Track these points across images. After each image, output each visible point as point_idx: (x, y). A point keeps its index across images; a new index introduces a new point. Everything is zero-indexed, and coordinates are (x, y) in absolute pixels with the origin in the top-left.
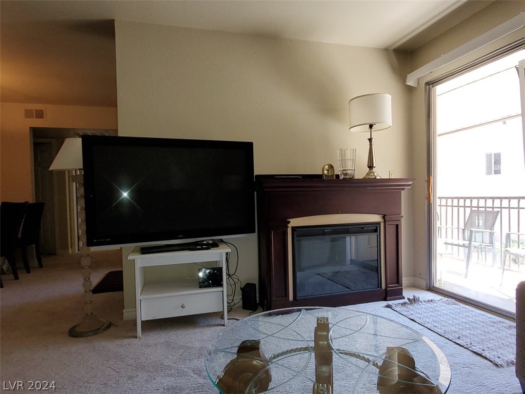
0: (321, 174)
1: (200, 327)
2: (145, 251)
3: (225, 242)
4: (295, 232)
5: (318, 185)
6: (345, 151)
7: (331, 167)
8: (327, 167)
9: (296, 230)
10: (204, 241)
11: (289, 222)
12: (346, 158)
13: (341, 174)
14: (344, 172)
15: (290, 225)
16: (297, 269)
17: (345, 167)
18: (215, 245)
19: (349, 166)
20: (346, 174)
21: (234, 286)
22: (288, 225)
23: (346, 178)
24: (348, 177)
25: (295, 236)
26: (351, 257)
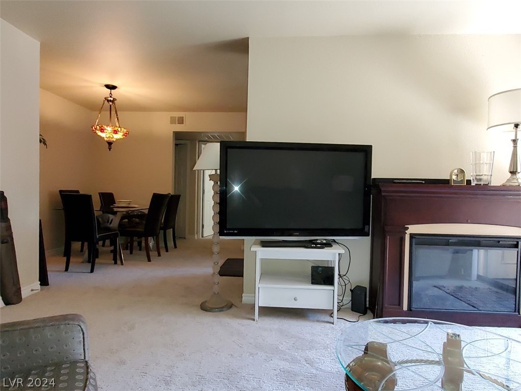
0: (449, 178)
1: (310, 320)
2: (265, 244)
3: (338, 243)
4: (414, 240)
5: (444, 191)
6: (480, 153)
7: (462, 171)
8: (456, 171)
9: (415, 238)
10: (317, 240)
11: (408, 228)
12: (481, 162)
13: (473, 180)
14: (478, 177)
15: (408, 232)
16: (413, 278)
17: (480, 172)
18: (328, 245)
19: (485, 171)
20: (480, 180)
21: (344, 287)
22: (406, 231)
23: (480, 185)
24: (482, 183)
25: (414, 244)
26: (478, 271)
